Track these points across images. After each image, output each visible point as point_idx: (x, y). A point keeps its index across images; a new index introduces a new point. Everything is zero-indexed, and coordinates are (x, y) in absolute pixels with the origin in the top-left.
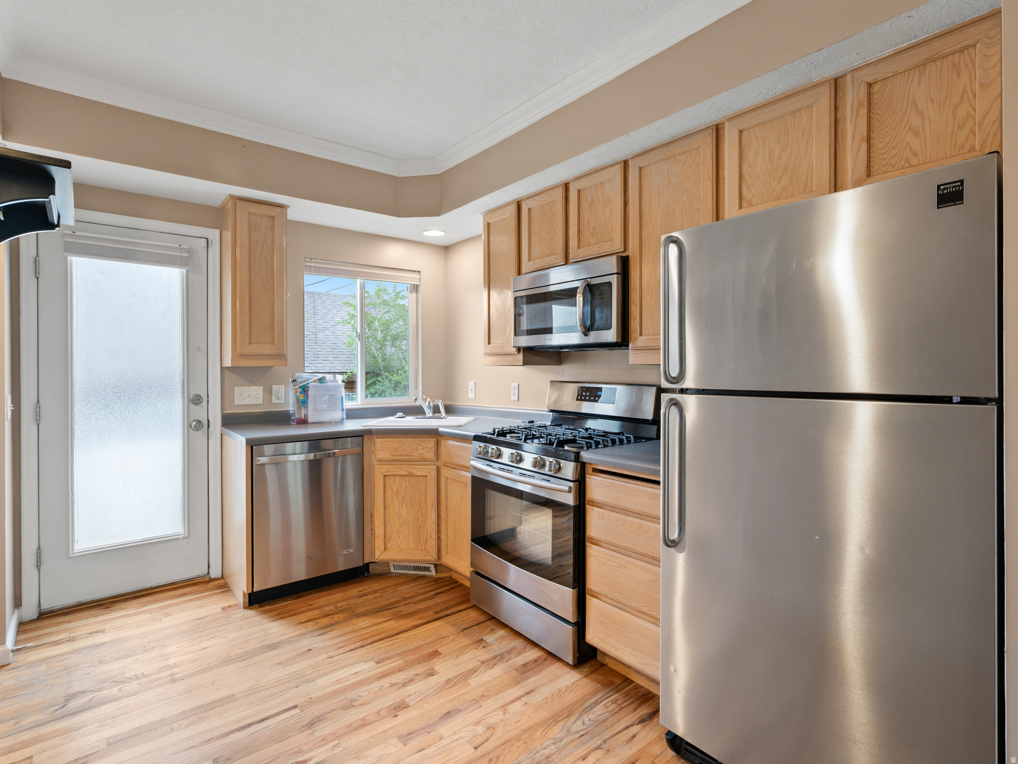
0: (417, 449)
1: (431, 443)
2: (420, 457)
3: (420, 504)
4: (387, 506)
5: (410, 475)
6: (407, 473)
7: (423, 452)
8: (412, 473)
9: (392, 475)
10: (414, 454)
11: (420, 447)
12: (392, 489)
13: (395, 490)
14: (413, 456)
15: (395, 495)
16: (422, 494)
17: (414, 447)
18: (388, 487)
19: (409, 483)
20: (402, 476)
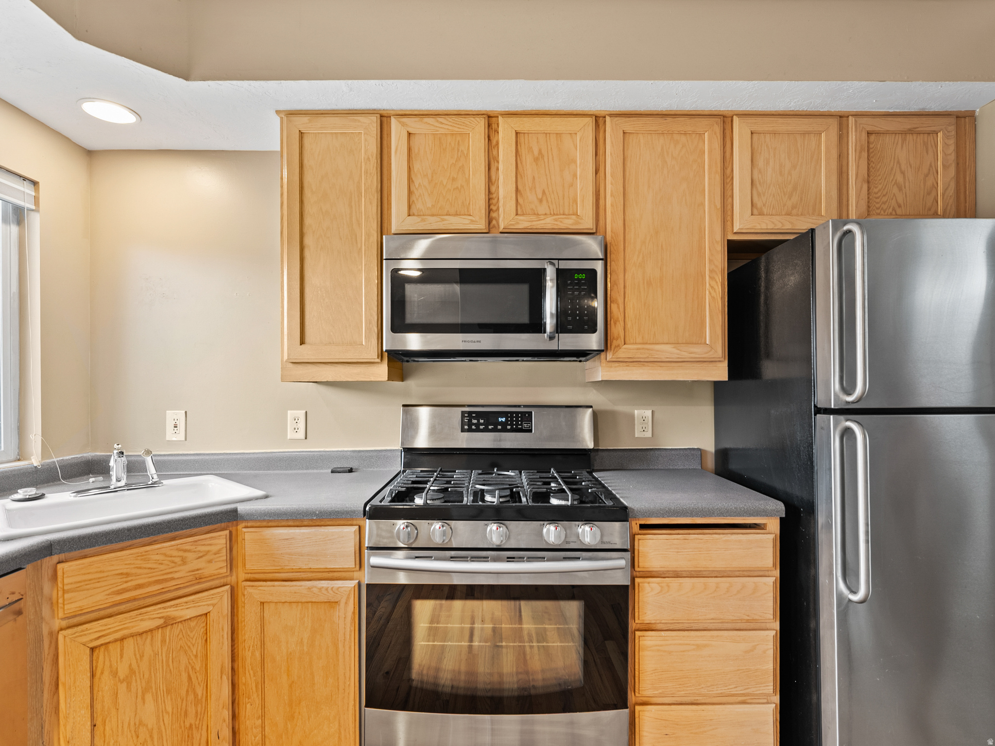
0: (184, 561)
1: (219, 540)
2: (191, 577)
3: (190, 678)
4: (99, 722)
5: (169, 622)
6: (161, 621)
7: (200, 564)
8: (174, 619)
9: (116, 641)
10: (176, 575)
11: (190, 556)
12: (115, 674)
13: (123, 672)
14: (173, 579)
15: (125, 684)
16: (196, 656)
17: (177, 560)
18: (102, 673)
19: (163, 641)
20: (141, 634)
